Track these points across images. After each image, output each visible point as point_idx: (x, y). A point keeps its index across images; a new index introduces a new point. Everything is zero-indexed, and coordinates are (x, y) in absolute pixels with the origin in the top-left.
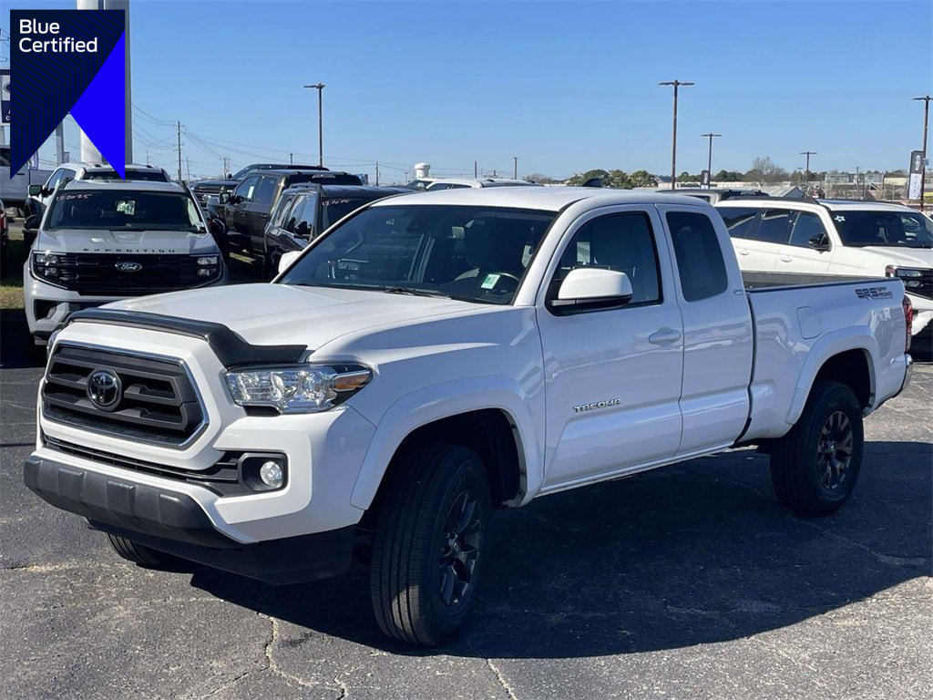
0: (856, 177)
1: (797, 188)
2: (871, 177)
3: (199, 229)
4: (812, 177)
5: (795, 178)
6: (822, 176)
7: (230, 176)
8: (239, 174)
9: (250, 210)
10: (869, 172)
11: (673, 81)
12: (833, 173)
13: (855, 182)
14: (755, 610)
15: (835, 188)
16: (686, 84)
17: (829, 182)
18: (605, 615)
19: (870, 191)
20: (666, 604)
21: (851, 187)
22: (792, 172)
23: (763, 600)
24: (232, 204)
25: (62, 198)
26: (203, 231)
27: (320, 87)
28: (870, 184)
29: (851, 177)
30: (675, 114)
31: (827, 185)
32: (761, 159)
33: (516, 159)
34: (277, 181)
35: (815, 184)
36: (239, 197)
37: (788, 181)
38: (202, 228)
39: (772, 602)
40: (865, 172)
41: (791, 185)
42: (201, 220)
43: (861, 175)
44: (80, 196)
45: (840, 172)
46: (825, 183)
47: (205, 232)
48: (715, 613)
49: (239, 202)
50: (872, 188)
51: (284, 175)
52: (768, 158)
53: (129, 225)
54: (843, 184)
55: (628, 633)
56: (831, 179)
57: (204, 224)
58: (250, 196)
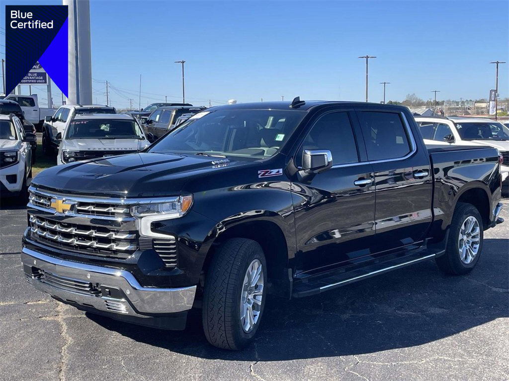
0: (460, 103)
1: (430, 109)
2: (468, 103)
3: (141, 137)
4: (437, 103)
5: (428, 104)
6: (442, 103)
7: (142, 110)
8: (147, 108)
9: (158, 127)
10: (467, 100)
11: (366, 56)
12: (448, 101)
13: (460, 106)
14: (437, 312)
15: (449, 109)
16: (372, 57)
17: (446, 106)
18: (368, 315)
19: (468, 110)
20: (395, 310)
21: (458, 109)
22: (426, 101)
23: (440, 308)
24: (148, 124)
25: (73, 123)
26: (143, 138)
27: (183, 62)
28: (467, 106)
29: (457, 103)
30: (367, 73)
31: (445, 108)
32: (410, 95)
33: (283, 97)
34: (170, 112)
35: (439, 107)
36: (151, 121)
37: (424, 105)
38: (143, 137)
39: (445, 308)
40: (465, 101)
41: (426, 108)
42: (142, 133)
43: (463, 102)
44: (82, 122)
45: (451, 101)
46: (444, 107)
47: (144, 139)
48: (419, 313)
49: (151, 123)
50: (469, 109)
51: (175, 109)
52: (414, 94)
53: (107, 136)
54: (453, 107)
55: (380, 322)
56: (448, 105)
57: (144, 135)
58: (157, 120)
